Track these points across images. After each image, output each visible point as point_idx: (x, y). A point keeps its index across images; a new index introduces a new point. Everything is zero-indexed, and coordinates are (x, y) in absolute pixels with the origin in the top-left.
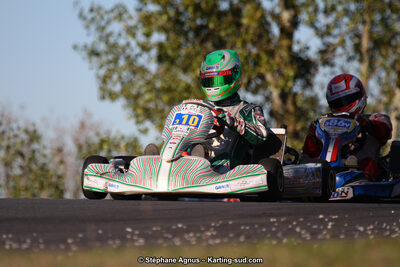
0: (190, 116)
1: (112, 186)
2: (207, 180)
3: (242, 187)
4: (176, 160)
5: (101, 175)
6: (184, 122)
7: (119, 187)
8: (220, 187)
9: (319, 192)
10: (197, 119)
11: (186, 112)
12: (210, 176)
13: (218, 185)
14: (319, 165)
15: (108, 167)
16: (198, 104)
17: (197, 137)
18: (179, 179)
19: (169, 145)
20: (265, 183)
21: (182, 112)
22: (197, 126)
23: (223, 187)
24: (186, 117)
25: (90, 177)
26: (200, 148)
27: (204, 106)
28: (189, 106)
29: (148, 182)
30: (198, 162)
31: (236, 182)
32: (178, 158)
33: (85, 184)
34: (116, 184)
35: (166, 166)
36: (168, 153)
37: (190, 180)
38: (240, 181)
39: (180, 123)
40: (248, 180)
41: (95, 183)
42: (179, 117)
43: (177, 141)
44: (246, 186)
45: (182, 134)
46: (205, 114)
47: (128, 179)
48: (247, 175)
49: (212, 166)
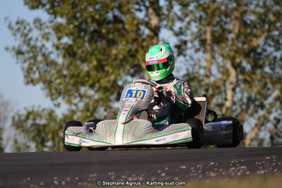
0: (137, 91)
1: (84, 142)
3: (174, 140)
4: (128, 122)
5: (77, 135)
6: (133, 96)
7: (88, 142)
8: (159, 140)
9: (231, 141)
10: (142, 93)
11: (135, 88)
12: (152, 132)
13: (157, 139)
14: (230, 122)
15: (81, 129)
16: (143, 83)
17: (143, 106)
18: (130, 136)
19: (123, 112)
20: (191, 136)
21: (132, 89)
22: (142, 98)
23: (161, 140)
24: (134, 92)
25: (69, 136)
26: (145, 113)
27: (148, 84)
28: (137, 84)
29: (109, 139)
30: (144, 123)
31: (170, 136)
33: (66, 141)
35: (121, 127)
36: (122, 118)
37: (138, 136)
38: (173, 135)
39: (131, 96)
40: (178, 134)
41: (72, 140)
42: (130, 92)
43: (129, 109)
44: (177, 139)
45: (132, 104)
46: (147, 89)
47: (95, 137)
48: (177, 131)
49: (153, 125)
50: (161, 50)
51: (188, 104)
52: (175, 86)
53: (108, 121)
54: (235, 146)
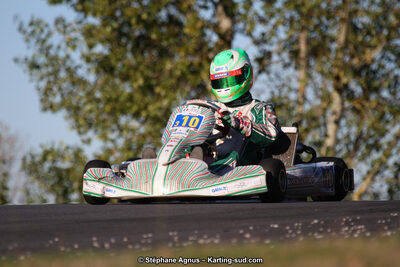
0: (191, 117)
1: (109, 191)
2: (204, 183)
3: (240, 189)
4: (173, 162)
5: (100, 180)
6: (184, 124)
7: (114, 192)
8: (216, 190)
10: (198, 120)
11: (187, 113)
12: (207, 178)
13: (214, 188)
14: (331, 164)
15: (105, 172)
16: (200, 105)
17: (198, 139)
18: (174, 183)
19: (166, 148)
20: (264, 184)
21: (183, 114)
22: (197, 128)
23: (220, 189)
24: (186, 119)
25: (89, 183)
26: (199, 150)
27: (208, 107)
28: (190, 107)
29: (144, 186)
30: (197, 165)
31: (233, 184)
32: (175, 161)
33: (84, 189)
34: (113, 189)
35: (162, 170)
36: (164, 155)
37: (186, 183)
38: (238, 183)
39: (180, 125)
40: (246, 181)
41: (93, 188)
42: (180, 118)
43: (174, 144)
44: (245, 188)
45: (180, 136)
47: (125, 184)
48: (245, 176)
50: (232, 57)
51: (271, 137)
52: (253, 110)
53: (148, 160)
54: (340, 200)
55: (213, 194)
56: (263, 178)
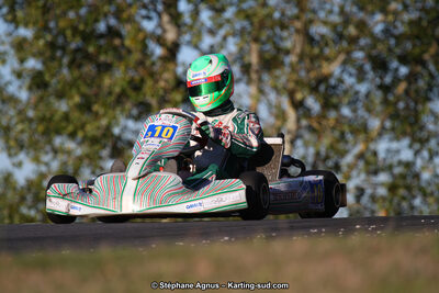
0: (164, 127)
1: (75, 208)
2: (177, 198)
3: (217, 205)
4: (144, 176)
5: (64, 196)
6: (157, 134)
7: (81, 209)
8: (191, 206)
9: (321, 207)
10: (172, 130)
11: (160, 123)
12: (182, 193)
13: (189, 204)
14: (321, 177)
15: (71, 187)
16: (174, 114)
17: (171, 151)
18: (145, 199)
19: (136, 161)
20: (245, 200)
21: (156, 123)
22: (171, 138)
23: (195, 205)
24: (159, 129)
25: (53, 199)
27: (184, 116)
28: (163, 116)
29: (111, 203)
30: (171, 179)
31: (209, 200)
32: (146, 175)
33: (47, 207)
34: (79, 206)
35: (131, 184)
36: (134, 169)
37: (158, 199)
38: (215, 198)
39: (152, 136)
40: (224, 196)
41: (57, 205)
42: (152, 128)
43: (146, 156)
44: (222, 204)
45: (152, 148)
47: (92, 200)
48: (222, 191)
49: (184, 183)
50: (211, 61)
51: (252, 147)
52: (234, 120)
53: (117, 174)
55: (187, 211)
56: (243, 193)
